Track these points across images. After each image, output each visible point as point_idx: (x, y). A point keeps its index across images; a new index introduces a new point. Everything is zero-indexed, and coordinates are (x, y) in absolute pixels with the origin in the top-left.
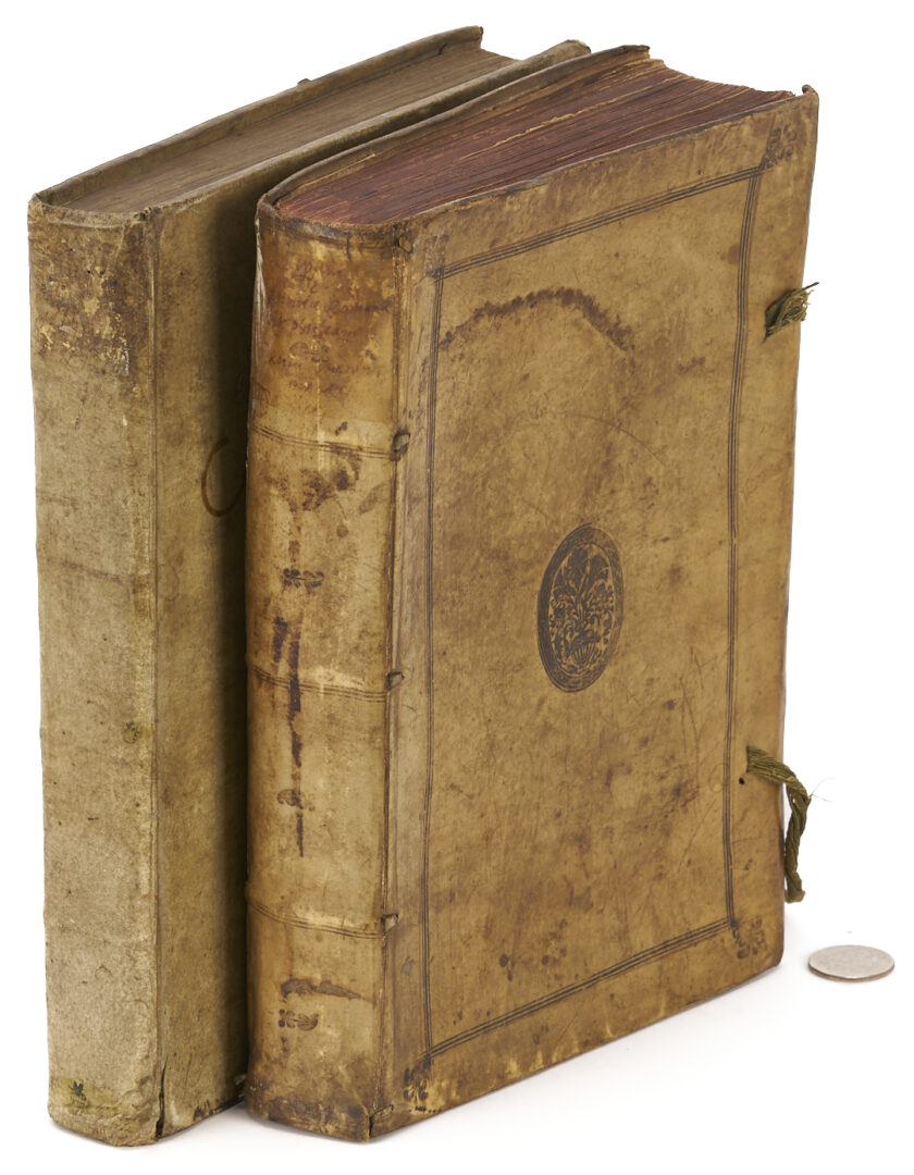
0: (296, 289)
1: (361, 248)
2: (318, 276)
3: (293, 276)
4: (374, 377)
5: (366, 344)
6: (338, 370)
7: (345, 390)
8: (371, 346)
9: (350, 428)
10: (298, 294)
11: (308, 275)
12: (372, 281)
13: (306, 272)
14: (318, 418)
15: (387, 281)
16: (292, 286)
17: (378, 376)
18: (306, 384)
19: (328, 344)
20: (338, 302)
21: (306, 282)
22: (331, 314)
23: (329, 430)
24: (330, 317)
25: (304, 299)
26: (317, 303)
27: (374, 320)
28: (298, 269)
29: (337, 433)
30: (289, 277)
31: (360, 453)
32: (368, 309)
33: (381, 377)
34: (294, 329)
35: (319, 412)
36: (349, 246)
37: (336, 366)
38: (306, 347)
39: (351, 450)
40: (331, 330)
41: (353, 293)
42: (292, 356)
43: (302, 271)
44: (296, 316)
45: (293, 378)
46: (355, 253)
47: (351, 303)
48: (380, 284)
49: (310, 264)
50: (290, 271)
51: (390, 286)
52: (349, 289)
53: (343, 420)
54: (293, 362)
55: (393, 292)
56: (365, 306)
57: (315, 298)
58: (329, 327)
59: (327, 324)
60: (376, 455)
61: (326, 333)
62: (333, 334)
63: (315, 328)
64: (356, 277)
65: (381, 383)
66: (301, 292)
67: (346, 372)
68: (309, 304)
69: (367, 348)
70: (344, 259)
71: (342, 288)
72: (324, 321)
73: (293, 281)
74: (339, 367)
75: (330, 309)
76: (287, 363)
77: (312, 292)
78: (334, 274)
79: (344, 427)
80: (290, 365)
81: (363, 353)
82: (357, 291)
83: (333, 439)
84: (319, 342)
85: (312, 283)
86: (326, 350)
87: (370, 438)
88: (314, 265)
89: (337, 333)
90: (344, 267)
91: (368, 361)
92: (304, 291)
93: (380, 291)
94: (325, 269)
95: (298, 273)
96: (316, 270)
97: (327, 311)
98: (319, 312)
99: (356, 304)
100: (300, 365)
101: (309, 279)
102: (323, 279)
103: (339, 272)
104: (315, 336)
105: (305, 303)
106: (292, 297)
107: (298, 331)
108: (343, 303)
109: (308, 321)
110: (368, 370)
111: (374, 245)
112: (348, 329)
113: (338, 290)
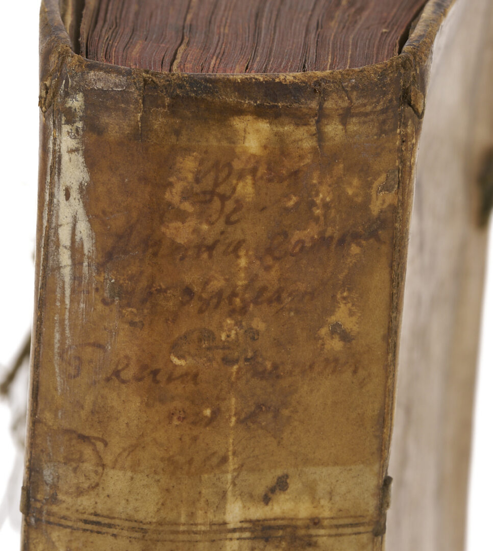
0: (192, 223)
1: (345, 116)
2: (246, 189)
3: (186, 195)
4: (347, 376)
5: (332, 312)
6: (274, 374)
7: (286, 412)
8: (342, 315)
9: (295, 485)
10: (196, 231)
11: (221, 189)
12: (356, 182)
13: (216, 184)
14: (229, 477)
15: (382, 178)
16: (181, 216)
17: (355, 372)
18: (208, 412)
19: (259, 324)
20: (286, 235)
21: (217, 203)
22: (269, 261)
23: (251, 496)
24: (268, 269)
25: (210, 241)
26: (239, 245)
27: (350, 261)
28: (197, 180)
29: (266, 500)
30: (176, 199)
31: (313, 532)
32: (342, 242)
33: (362, 373)
34: (183, 304)
35: (232, 464)
36: (321, 116)
37: (269, 365)
38: (211, 336)
39: (296, 527)
40: (267, 295)
41: (318, 212)
42: (176, 361)
43: (208, 183)
44: (191, 277)
45: (177, 404)
46: (333, 129)
47: (311, 232)
48: (369, 185)
49: (229, 165)
50: (178, 187)
51: (386, 188)
52: (312, 204)
53: (279, 472)
54: (177, 373)
55: (390, 198)
56: (337, 235)
57: (236, 234)
58: (264, 289)
59: (258, 284)
60: (349, 530)
61: (256, 301)
62: (270, 302)
63: (234, 294)
64: (328, 180)
65: (362, 384)
66: (205, 227)
67: (291, 373)
68: (220, 248)
69: (333, 319)
70: (308, 144)
71: (297, 204)
72: (253, 279)
73: (187, 206)
74: (275, 367)
75: (269, 251)
76: (162, 377)
77: (228, 222)
78: (281, 180)
79: (282, 484)
80: (170, 379)
81: (324, 331)
82: (326, 206)
83: (258, 512)
84: (238, 324)
85: (230, 205)
86: (253, 335)
87: (337, 498)
88: (237, 165)
89: (279, 299)
90: (307, 161)
91: (336, 345)
92: (211, 224)
93: (368, 200)
94: (262, 170)
95: (197, 188)
96: (241, 176)
97: (260, 259)
98: (243, 262)
99: (322, 234)
100: (195, 376)
101: (223, 198)
102: (258, 192)
103: (295, 174)
104: (232, 313)
105: (211, 248)
106: (181, 240)
107: (193, 307)
108: (297, 235)
109: (218, 283)
110: (334, 364)
111: (369, 108)
112: (302, 287)
113: (287, 210)
